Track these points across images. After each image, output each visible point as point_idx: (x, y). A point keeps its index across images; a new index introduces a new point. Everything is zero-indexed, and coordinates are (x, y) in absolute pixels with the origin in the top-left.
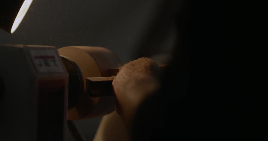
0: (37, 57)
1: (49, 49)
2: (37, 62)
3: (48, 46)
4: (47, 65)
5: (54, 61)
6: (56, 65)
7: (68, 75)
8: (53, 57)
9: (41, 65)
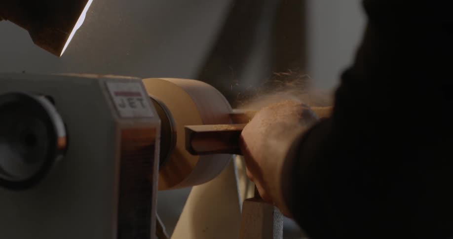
0: (117, 94)
1: (133, 81)
2: (118, 100)
3: (129, 78)
4: (132, 105)
5: (141, 100)
6: (143, 106)
7: (160, 121)
8: (138, 94)
9: (123, 106)
